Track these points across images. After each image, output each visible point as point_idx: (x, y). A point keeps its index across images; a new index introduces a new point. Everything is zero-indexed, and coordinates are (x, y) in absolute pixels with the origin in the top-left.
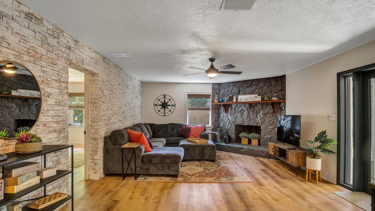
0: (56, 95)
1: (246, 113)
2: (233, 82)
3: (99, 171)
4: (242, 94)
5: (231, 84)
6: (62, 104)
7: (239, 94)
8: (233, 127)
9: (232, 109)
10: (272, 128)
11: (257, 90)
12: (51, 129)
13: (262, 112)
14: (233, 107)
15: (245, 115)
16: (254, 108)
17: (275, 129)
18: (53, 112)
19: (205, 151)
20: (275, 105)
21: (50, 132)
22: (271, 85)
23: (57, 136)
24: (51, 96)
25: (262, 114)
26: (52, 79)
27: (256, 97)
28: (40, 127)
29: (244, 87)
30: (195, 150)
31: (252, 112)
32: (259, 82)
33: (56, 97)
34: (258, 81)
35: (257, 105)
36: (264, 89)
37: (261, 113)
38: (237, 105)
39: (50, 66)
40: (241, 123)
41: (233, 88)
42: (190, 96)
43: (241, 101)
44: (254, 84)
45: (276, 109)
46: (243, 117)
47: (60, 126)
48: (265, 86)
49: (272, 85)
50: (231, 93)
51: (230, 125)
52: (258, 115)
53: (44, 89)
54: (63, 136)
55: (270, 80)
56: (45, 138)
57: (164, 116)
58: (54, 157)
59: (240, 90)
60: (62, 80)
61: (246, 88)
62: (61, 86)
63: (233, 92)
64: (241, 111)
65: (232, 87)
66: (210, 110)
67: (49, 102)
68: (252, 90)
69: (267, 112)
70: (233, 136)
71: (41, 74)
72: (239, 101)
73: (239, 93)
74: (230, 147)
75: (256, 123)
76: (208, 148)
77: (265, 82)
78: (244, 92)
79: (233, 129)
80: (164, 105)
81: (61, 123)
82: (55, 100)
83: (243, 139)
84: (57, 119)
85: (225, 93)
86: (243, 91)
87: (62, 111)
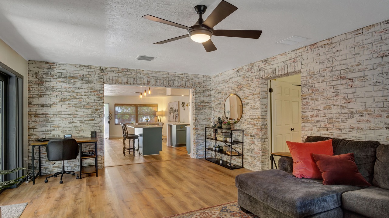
0: (251, 103)
6: (255, 108)
12: (249, 122)
18: (250, 113)
21: (248, 124)
23: (252, 127)
24: (248, 105)
26: (248, 95)
28: (243, 120)
33: (251, 104)
39: (247, 88)
47: (254, 121)
53: (244, 102)
54: (256, 128)
56: (245, 126)
58: (251, 138)
60: (255, 93)
62: (254, 97)
67: (247, 108)
71: (243, 94)
81: (255, 119)
82: (250, 106)
84: (252, 117)
87: (256, 112)
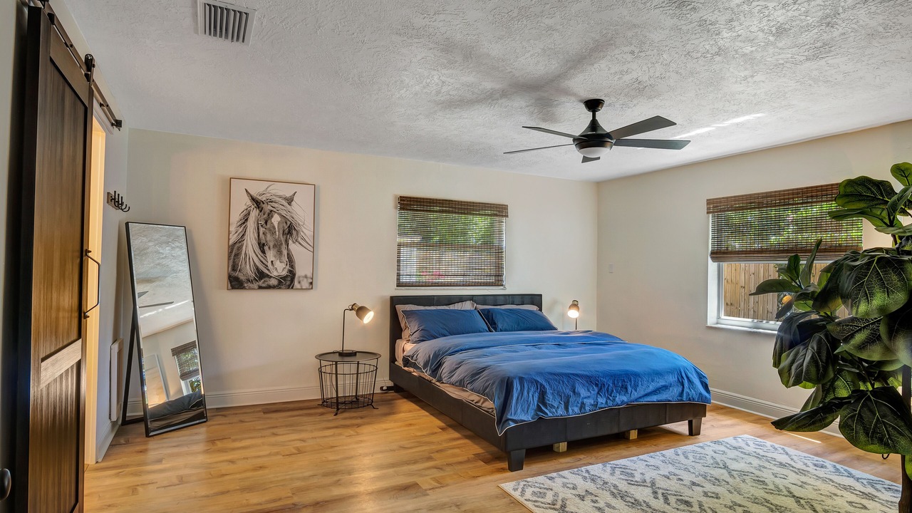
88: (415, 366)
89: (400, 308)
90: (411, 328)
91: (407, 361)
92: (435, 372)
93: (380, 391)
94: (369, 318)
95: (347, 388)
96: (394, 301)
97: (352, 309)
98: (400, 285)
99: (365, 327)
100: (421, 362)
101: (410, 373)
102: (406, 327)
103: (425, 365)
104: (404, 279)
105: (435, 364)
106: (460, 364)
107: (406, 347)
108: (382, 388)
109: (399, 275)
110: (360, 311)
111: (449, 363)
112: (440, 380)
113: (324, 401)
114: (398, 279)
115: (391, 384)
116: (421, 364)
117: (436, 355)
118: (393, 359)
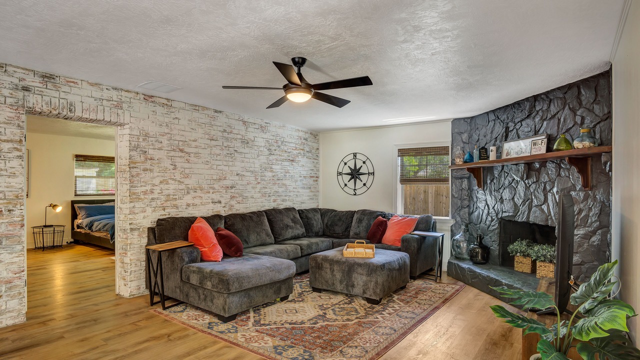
1: (521, 189)
2: (493, 111)
3: (129, 283)
4: (513, 140)
5: (492, 117)
7: (506, 140)
8: (495, 225)
9: (493, 179)
10: (585, 234)
11: (545, 123)
13: (557, 187)
14: (496, 173)
15: (519, 194)
16: (539, 174)
17: (593, 239)
19: (355, 275)
20: (590, 162)
22: (580, 104)
25: (557, 192)
27: (535, 144)
29: (516, 121)
30: (333, 270)
31: (534, 186)
32: (551, 101)
34: (547, 97)
35: (545, 166)
36: (562, 120)
37: (555, 190)
38: (503, 169)
40: (510, 214)
41: (494, 126)
42: (403, 152)
43: (509, 157)
44: (537, 109)
45: (595, 176)
46: (516, 199)
48: (564, 108)
49: (584, 103)
50: (491, 137)
51: (489, 219)
52: (549, 195)
55: (575, 90)
57: (355, 195)
59: (507, 128)
60: (4, 138)
61: (521, 121)
63: (494, 136)
64: (510, 184)
65: (493, 122)
66: (448, 181)
68: (533, 126)
69: (570, 185)
70: (495, 247)
72: (504, 157)
73: (506, 138)
74: (475, 275)
75: (544, 216)
76: (360, 270)
77: (565, 98)
78: (517, 133)
79: (496, 229)
80: (355, 174)
83: (518, 258)
85: (480, 141)
86: (515, 130)
88: (82, 228)
89: (76, 206)
90: (81, 214)
91: (78, 227)
92: (90, 228)
93: (66, 244)
94: (59, 209)
95: (48, 242)
96: (73, 202)
97: (50, 206)
98: (76, 195)
99: (57, 214)
100: (84, 225)
101: (81, 232)
102: (80, 214)
103: (86, 226)
104: (78, 193)
105: (90, 225)
106: (100, 223)
107: (78, 221)
108: (67, 242)
109: (76, 191)
110: (54, 206)
111: (96, 224)
112: (92, 231)
113: (36, 248)
114: (75, 193)
115: (72, 240)
116: (84, 227)
117: (91, 222)
118: (73, 228)
